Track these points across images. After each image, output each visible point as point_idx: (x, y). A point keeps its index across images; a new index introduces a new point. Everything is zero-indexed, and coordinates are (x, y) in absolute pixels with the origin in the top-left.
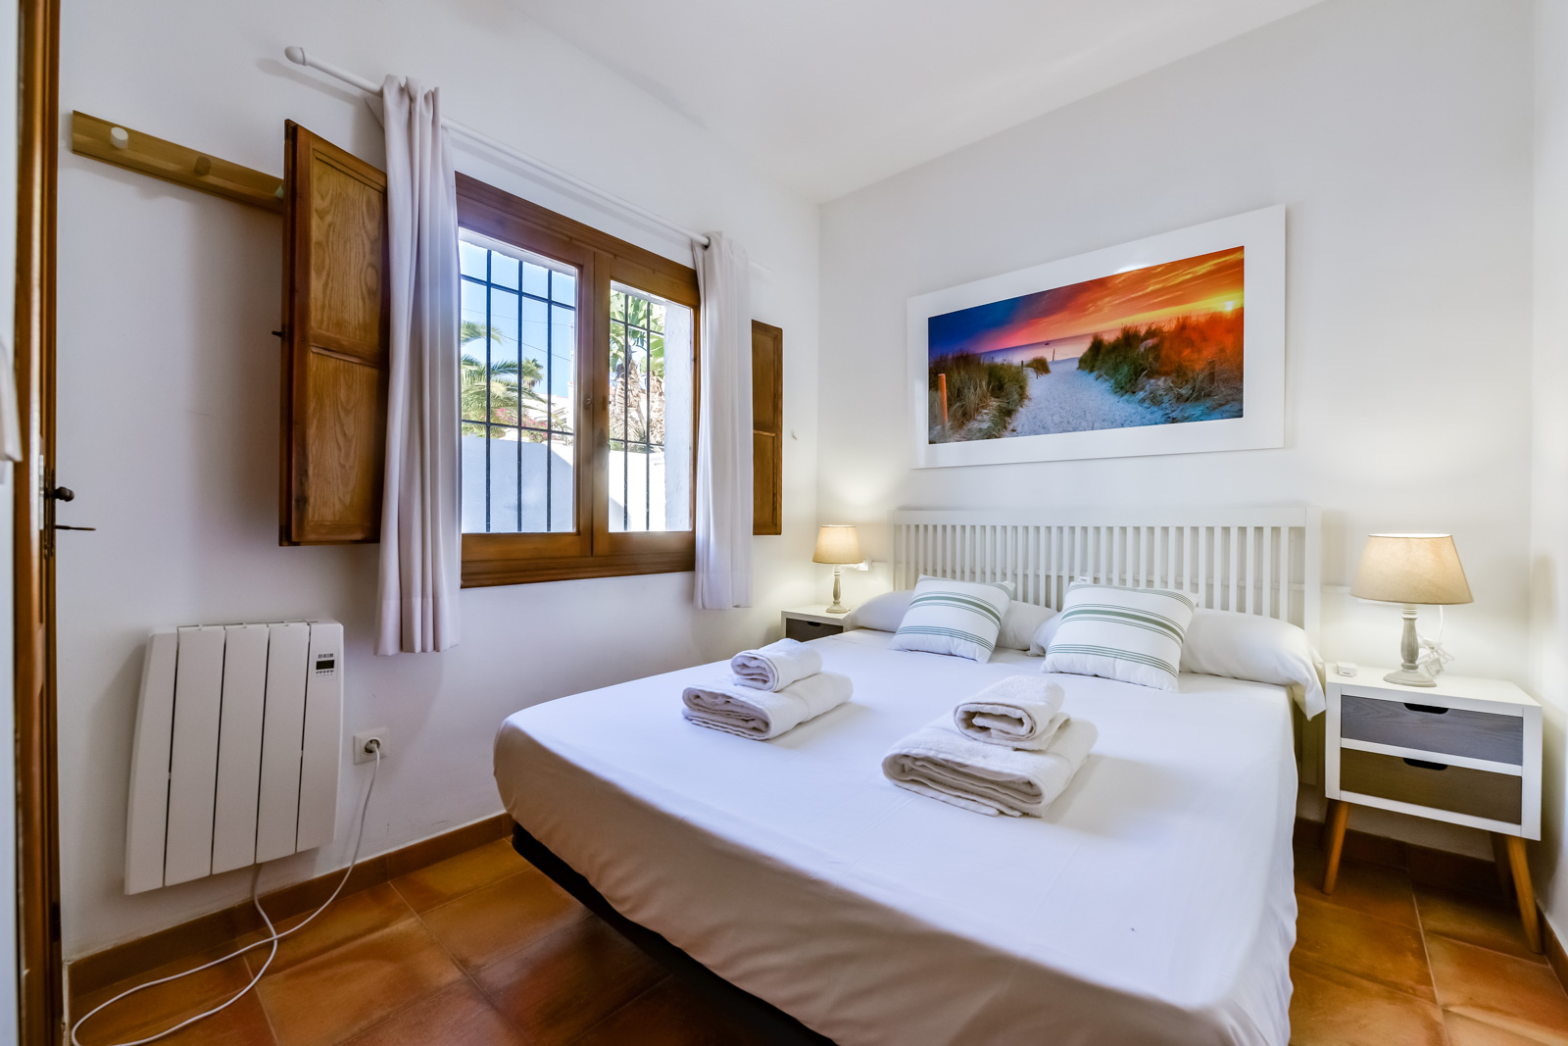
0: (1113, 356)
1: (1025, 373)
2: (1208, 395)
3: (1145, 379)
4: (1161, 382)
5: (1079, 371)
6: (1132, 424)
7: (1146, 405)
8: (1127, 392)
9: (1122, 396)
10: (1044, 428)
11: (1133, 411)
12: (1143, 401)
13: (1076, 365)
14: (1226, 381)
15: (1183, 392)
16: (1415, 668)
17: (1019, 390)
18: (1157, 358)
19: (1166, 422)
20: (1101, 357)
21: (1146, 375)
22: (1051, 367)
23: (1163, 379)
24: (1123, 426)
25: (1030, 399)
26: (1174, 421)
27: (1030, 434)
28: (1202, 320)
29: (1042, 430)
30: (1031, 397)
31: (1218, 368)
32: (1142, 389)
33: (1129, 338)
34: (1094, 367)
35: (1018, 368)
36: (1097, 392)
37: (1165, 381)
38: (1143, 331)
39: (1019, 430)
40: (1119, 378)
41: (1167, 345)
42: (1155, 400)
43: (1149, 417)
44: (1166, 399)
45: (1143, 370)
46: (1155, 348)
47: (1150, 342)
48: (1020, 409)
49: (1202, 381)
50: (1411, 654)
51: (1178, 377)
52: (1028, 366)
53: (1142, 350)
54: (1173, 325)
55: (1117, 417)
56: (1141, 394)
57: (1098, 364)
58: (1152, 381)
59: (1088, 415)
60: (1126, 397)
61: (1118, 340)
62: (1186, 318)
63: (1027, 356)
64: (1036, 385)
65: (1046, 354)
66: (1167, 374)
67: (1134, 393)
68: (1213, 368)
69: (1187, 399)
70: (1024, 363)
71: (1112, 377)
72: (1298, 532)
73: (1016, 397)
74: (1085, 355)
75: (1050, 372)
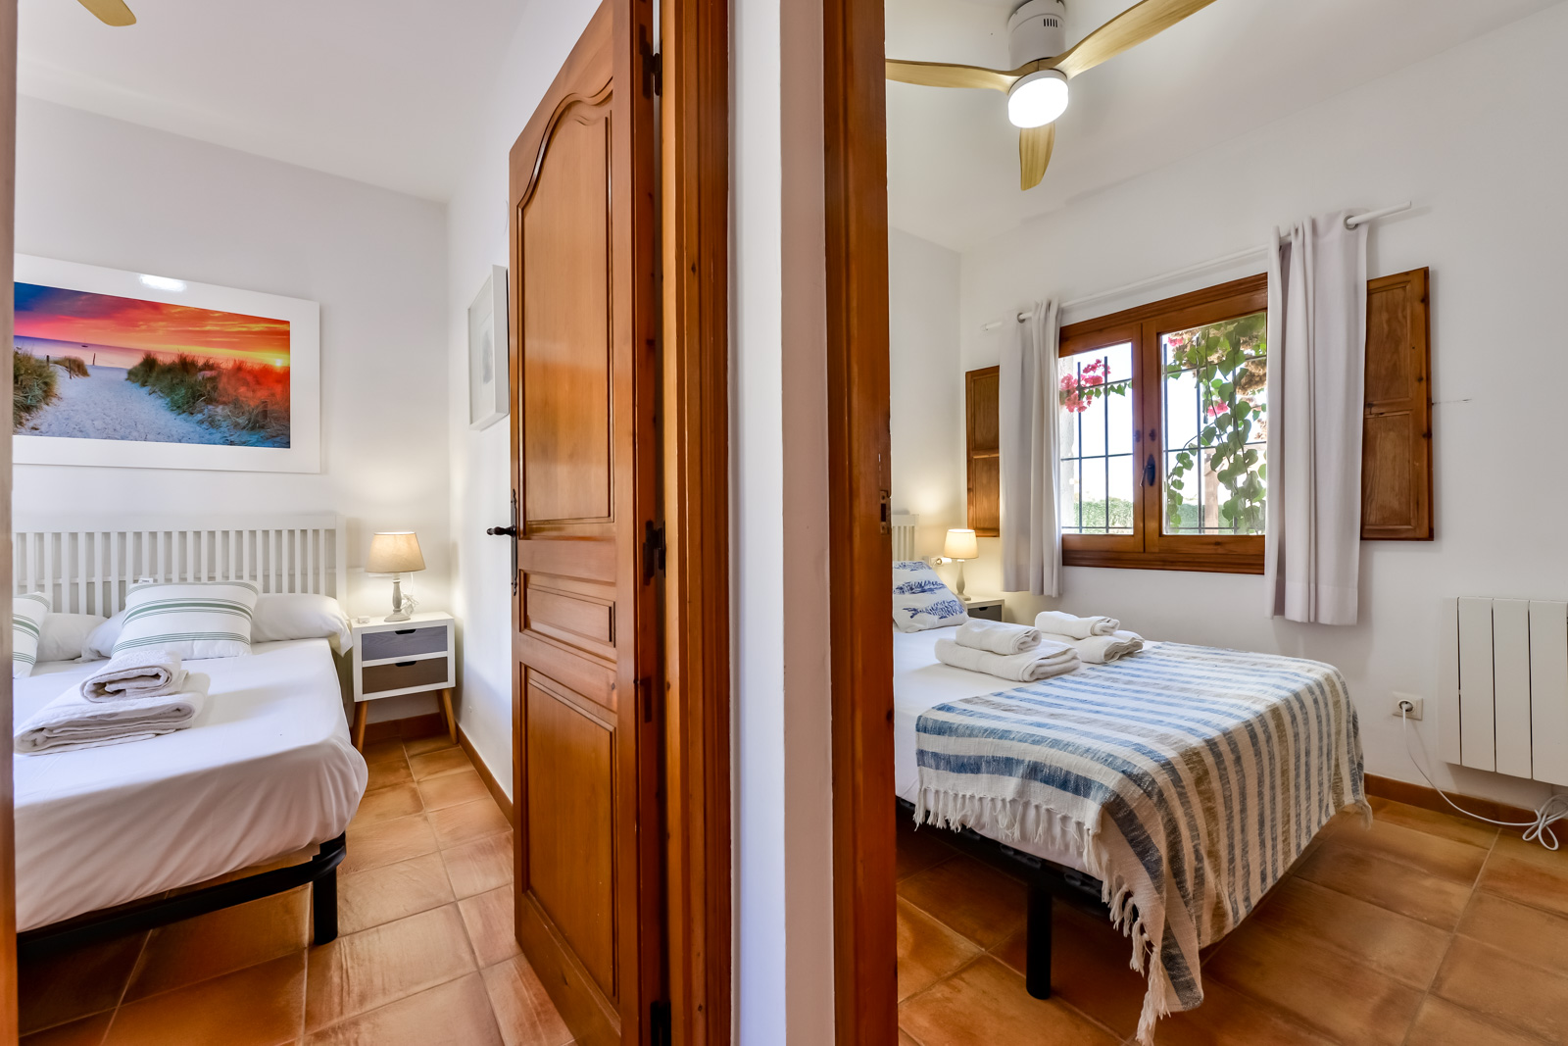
0: (169, 377)
1: (51, 369)
2: (262, 427)
3: (203, 404)
4: (220, 409)
5: (129, 383)
6: (190, 441)
7: (204, 426)
8: (184, 412)
9: (179, 414)
10: (81, 431)
11: (192, 430)
12: (201, 422)
13: (125, 376)
14: (277, 419)
15: (240, 421)
16: (400, 611)
17: (43, 386)
18: (215, 388)
19: (224, 443)
20: (154, 374)
21: (204, 400)
22: (90, 371)
23: (221, 407)
24: (180, 441)
25: (60, 399)
26: (232, 443)
27: (60, 436)
28: (257, 367)
29: (80, 434)
30: (61, 396)
31: (269, 407)
32: (201, 412)
33: (185, 366)
34: (146, 382)
35: (41, 362)
36: (149, 406)
37: (223, 409)
38: (201, 363)
39: (43, 428)
40: (176, 397)
41: (224, 379)
42: (212, 423)
43: (207, 437)
44: (224, 424)
45: (202, 396)
46: (212, 379)
47: (208, 374)
48: (45, 406)
49: (257, 415)
50: (397, 603)
51: (235, 408)
52: (56, 363)
53: (200, 378)
54: (230, 365)
55: (174, 433)
56: (200, 416)
57: (151, 380)
58: (210, 407)
59: (139, 426)
60: (183, 416)
61: (174, 363)
62: (242, 362)
63: (58, 352)
64: (66, 385)
65: (86, 357)
66: (224, 403)
67: (192, 414)
68: (266, 406)
69: (244, 428)
70: (51, 359)
71: (168, 395)
72: (331, 533)
73: (38, 392)
74: (135, 368)
75: (88, 375)
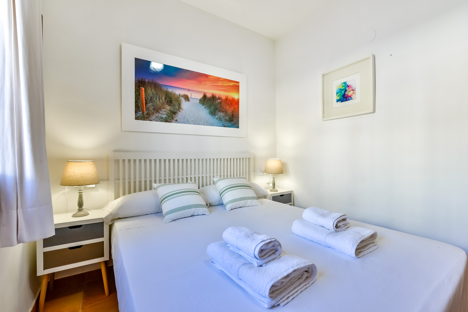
0: (209, 102)
1: (180, 98)
2: (232, 121)
3: (218, 112)
4: (222, 114)
5: (199, 104)
6: (215, 126)
7: (218, 120)
8: (213, 115)
9: (212, 116)
10: (188, 122)
11: (215, 121)
12: (217, 119)
13: (198, 101)
14: (236, 117)
15: (227, 118)
17: (178, 105)
18: (221, 106)
19: (223, 126)
20: (206, 101)
21: (218, 111)
22: (190, 99)
23: (222, 113)
24: (212, 126)
25: (183, 110)
26: (225, 126)
27: (183, 123)
28: (231, 99)
29: (187, 122)
30: (183, 109)
31: (234, 114)
32: (217, 115)
33: (214, 98)
34: (204, 104)
35: (178, 96)
36: (204, 112)
37: (223, 114)
38: (217, 97)
39: (179, 120)
40: (211, 109)
41: (223, 103)
42: (220, 119)
43: (219, 124)
44: (223, 119)
45: (217, 109)
46: (220, 103)
47: (219, 101)
48: (179, 112)
49: (231, 116)
50: (274, 185)
51: (226, 113)
52: (182, 96)
53: (217, 102)
54: (224, 98)
55: (211, 122)
56: (217, 117)
57: (205, 103)
58: (220, 113)
59: (202, 120)
60: (213, 116)
61: (211, 97)
62: (227, 97)
64: (184, 104)
65: (188, 94)
66: (223, 112)
67: (215, 115)
68: (233, 113)
69: (228, 121)
70: (180, 95)
71: (209, 109)
72: (249, 159)
73: (177, 107)
74: (201, 98)
75: (190, 101)
